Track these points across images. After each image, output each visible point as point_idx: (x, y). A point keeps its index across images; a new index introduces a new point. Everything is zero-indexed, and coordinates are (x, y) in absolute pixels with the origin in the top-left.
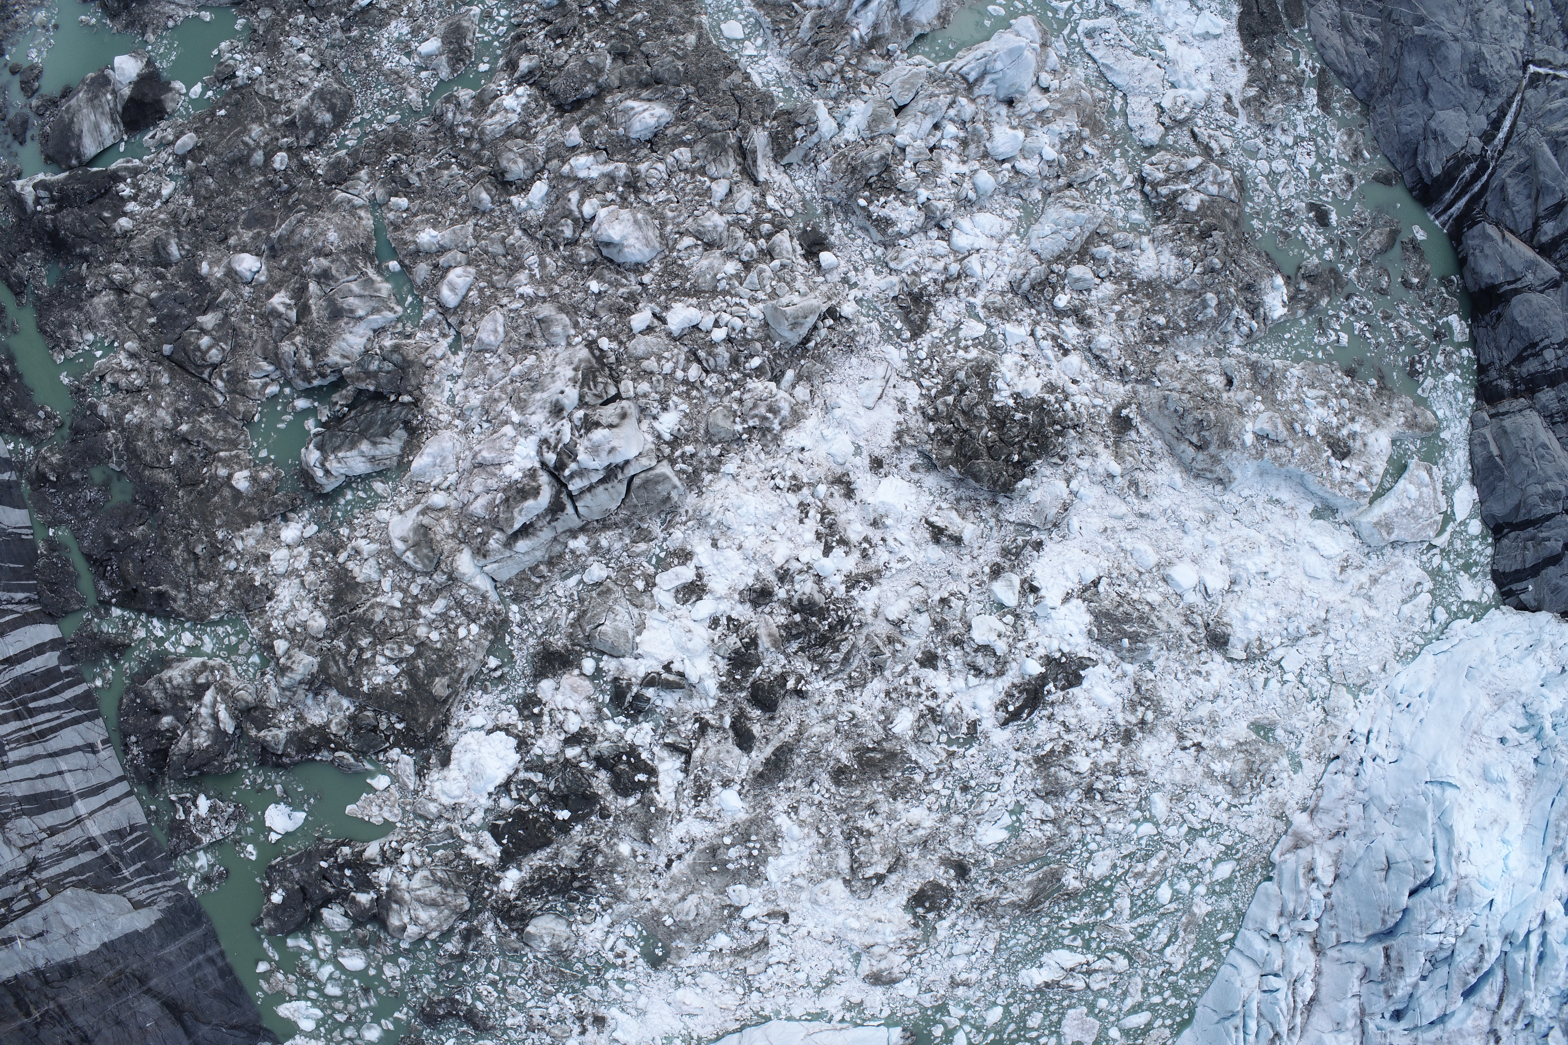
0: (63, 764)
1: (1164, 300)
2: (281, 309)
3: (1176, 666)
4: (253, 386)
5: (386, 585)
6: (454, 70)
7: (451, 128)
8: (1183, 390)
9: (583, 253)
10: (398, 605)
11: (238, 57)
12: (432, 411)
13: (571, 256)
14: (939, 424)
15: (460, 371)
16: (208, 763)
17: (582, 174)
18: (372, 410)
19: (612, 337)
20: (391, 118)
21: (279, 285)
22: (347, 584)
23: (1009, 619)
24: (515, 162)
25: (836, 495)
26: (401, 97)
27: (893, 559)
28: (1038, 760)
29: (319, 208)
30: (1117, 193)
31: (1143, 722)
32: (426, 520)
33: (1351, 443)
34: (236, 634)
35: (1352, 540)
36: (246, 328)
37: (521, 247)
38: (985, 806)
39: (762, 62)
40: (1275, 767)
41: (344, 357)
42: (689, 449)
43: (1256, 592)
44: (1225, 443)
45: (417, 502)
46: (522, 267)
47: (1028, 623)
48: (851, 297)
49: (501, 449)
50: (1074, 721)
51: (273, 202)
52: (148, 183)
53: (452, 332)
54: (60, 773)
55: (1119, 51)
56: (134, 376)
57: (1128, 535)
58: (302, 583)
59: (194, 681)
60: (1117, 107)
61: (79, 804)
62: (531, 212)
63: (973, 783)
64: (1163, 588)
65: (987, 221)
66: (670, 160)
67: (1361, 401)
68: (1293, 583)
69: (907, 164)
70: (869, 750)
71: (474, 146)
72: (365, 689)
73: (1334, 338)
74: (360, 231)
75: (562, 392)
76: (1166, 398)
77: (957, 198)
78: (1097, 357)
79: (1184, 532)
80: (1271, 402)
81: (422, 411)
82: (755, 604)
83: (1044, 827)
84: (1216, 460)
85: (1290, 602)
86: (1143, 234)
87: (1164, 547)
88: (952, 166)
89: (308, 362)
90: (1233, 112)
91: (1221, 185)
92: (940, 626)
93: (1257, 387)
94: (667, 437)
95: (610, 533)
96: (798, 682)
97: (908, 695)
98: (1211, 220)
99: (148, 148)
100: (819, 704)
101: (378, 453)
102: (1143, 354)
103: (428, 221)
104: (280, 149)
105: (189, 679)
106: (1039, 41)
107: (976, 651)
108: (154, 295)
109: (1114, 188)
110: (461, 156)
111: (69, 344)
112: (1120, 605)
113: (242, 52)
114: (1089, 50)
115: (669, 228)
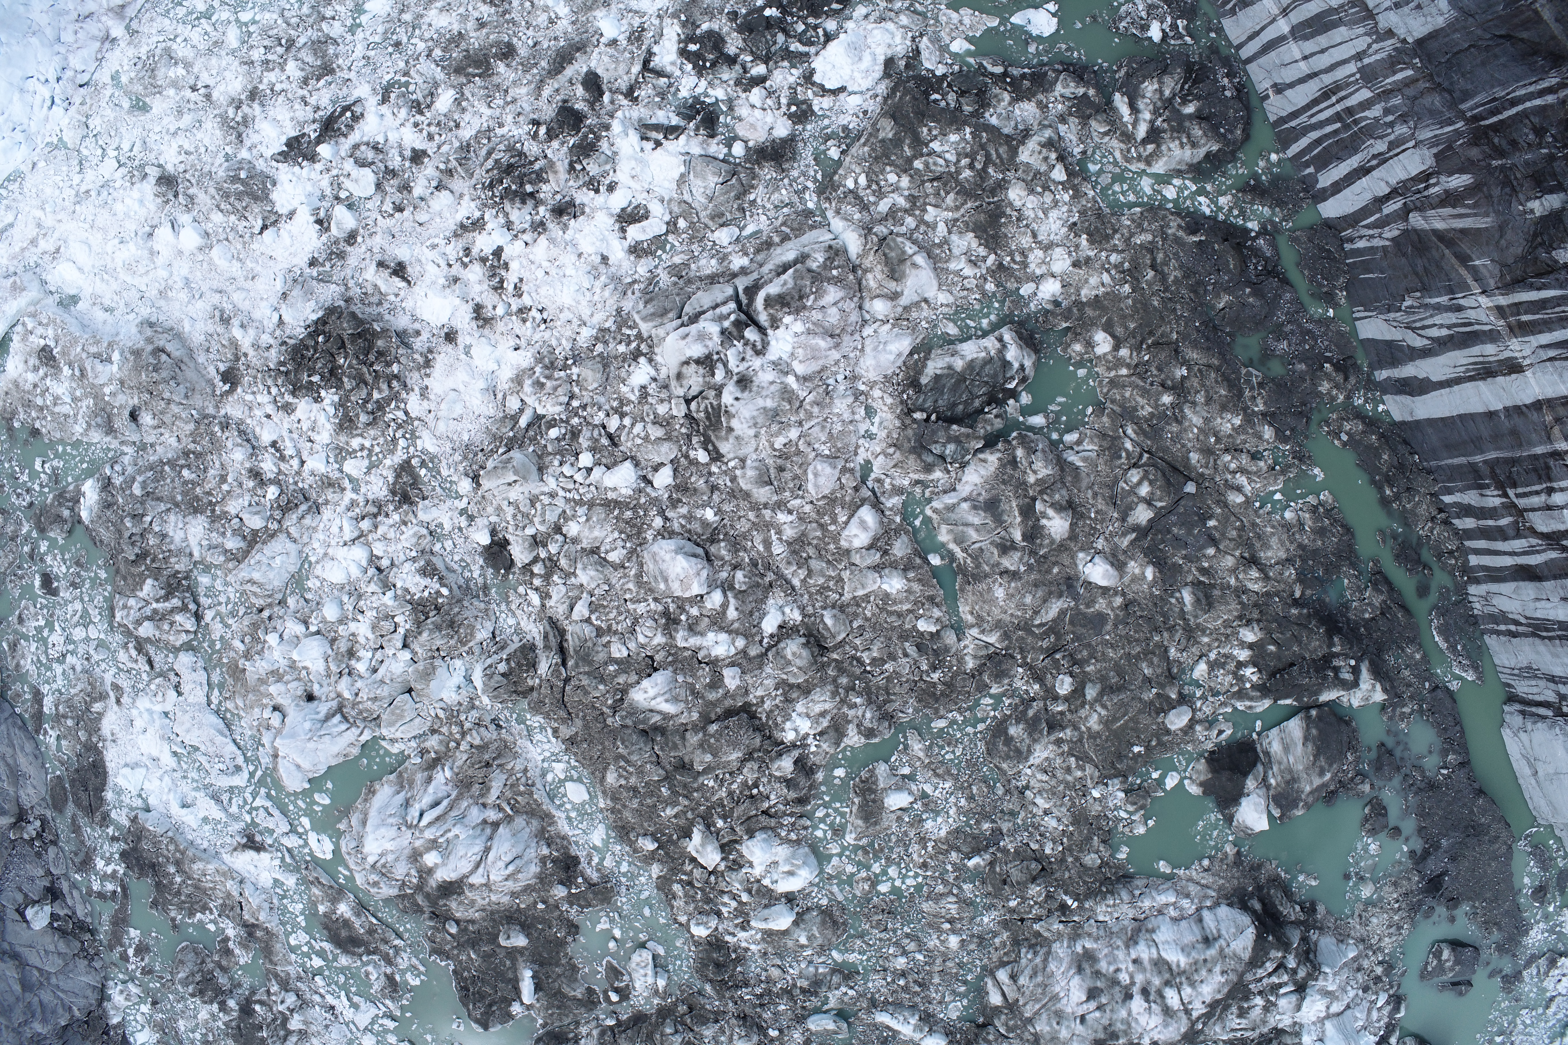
0: (1304, 68)
1: (183, 493)
2: (1050, 512)
3: (206, 158)
4: (1092, 441)
5: (942, 229)
6: (872, 772)
7: (870, 702)
8: (169, 402)
9: (723, 552)
10: (929, 208)
11: (1123, 815)
12: (889, 401)
13: (737, 551)
14: (388, 371)
15: (861, 441)
16: (1141, 64)
17: (723, 637)
18: (954, 405)
19: (694, 462)
20: (941, 724)
21: (1062, 547)
22: (985, 231)
23: (343, 195)
24: (794, 654)
25: (490, 308)
26: (930, 747)
27: (442, 248)
28: (332, 72)
29: (1018, 627)
30: (220, 604)
31: (238, 108)
32: (893, 285)
33: (37, 362)
34: (1114, 193)
35: (49, 278)
36: (1101, 505)
37: (789, 563)
38: (380, 29)
39: (547, 754)
40: (133, 75)
41: (984, 461)
42: (622, 348)
43: (130, 226)
44: (137, 353)
45: (906, 309)
46: (789, 544)
47: (328, 192)
48: (465, 500)
49: (805, 347)
50: (297, 106)
51: (1073, 641)
52: (1224, 679)
53: (870, 484)
54: (1305, 58)
55: (211, 750)
56: (1233, 466)
57: (234, 275)
58: (1034, 235)
59: (1159, 146)
60: (216, 692)
61: (1286, 29)
62: (781, 603)
63: (390, 49)
64: (209, 227)
65: (334, 574)
66: (632, 645)
67: (28, 405)
68: (99, 236)
69: (401, 631)
70: (480, 76)
71: (844, 680)
72: (968, 130)
73: (47, 466)
74: (971, 598)
75: (737, 399)
76: (187, 397)
77: (360, 596)
78: (248, 441)
79: (187, 279)
80: (97, 396)
81: (902, 402)
82: (572, 204)
83: (332, 13)
84: (149, 340)
85: (103, 218)
86: (200, 563)
87: (205, 265)
88: (362, 629)
89: (1020, 453)
90: (116, 687)
91: (125, 607)
92: (406, 188)
93: (108, 409)
94: (642, 360)
95: (708, 272)
96: (536, 133)
97: (438, 124)
98: (136, 570)
99: (1226, 720)
100: (519, 114)
101: (948, 359)
102: (205, 442)
103: (895, 603)
104: (1066, 699)
105: (1164, 148)
106: (279, 759)
107: (373, 163)
108: (1211, 551)
109: (223, 609)
110: (858, 671)
111: (1314, 510)
112: (245, 208)
113: (1119, 820)
114: (239, 752)
115: (633, 573)
